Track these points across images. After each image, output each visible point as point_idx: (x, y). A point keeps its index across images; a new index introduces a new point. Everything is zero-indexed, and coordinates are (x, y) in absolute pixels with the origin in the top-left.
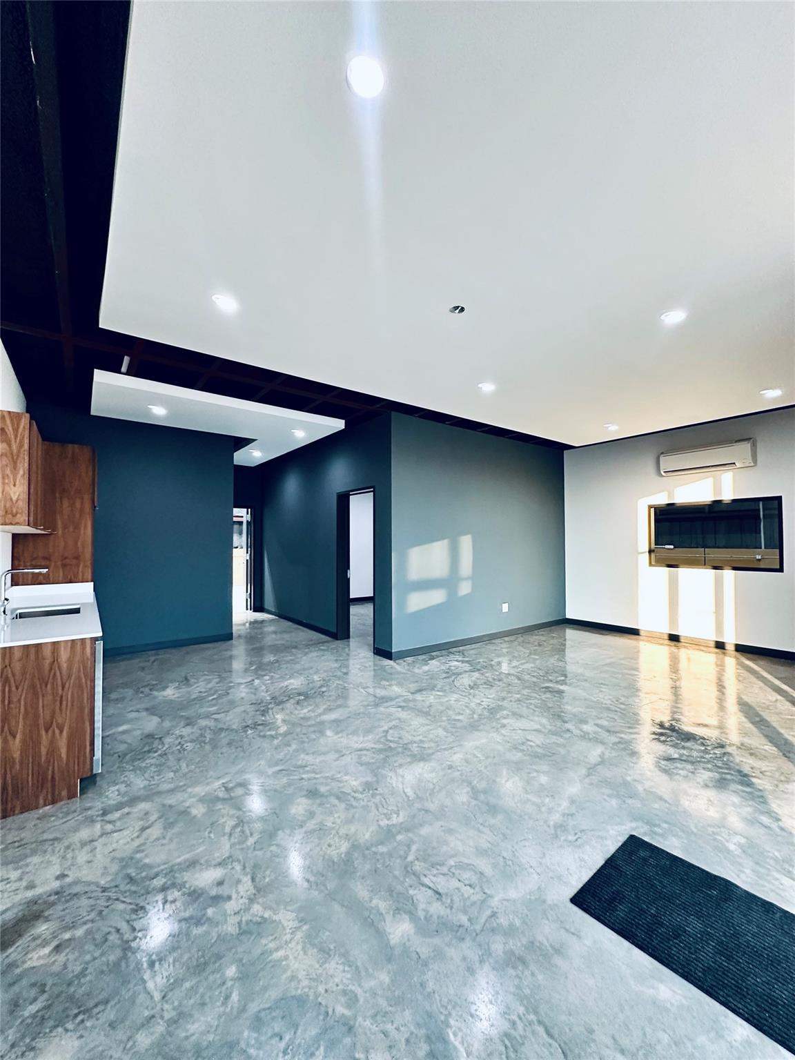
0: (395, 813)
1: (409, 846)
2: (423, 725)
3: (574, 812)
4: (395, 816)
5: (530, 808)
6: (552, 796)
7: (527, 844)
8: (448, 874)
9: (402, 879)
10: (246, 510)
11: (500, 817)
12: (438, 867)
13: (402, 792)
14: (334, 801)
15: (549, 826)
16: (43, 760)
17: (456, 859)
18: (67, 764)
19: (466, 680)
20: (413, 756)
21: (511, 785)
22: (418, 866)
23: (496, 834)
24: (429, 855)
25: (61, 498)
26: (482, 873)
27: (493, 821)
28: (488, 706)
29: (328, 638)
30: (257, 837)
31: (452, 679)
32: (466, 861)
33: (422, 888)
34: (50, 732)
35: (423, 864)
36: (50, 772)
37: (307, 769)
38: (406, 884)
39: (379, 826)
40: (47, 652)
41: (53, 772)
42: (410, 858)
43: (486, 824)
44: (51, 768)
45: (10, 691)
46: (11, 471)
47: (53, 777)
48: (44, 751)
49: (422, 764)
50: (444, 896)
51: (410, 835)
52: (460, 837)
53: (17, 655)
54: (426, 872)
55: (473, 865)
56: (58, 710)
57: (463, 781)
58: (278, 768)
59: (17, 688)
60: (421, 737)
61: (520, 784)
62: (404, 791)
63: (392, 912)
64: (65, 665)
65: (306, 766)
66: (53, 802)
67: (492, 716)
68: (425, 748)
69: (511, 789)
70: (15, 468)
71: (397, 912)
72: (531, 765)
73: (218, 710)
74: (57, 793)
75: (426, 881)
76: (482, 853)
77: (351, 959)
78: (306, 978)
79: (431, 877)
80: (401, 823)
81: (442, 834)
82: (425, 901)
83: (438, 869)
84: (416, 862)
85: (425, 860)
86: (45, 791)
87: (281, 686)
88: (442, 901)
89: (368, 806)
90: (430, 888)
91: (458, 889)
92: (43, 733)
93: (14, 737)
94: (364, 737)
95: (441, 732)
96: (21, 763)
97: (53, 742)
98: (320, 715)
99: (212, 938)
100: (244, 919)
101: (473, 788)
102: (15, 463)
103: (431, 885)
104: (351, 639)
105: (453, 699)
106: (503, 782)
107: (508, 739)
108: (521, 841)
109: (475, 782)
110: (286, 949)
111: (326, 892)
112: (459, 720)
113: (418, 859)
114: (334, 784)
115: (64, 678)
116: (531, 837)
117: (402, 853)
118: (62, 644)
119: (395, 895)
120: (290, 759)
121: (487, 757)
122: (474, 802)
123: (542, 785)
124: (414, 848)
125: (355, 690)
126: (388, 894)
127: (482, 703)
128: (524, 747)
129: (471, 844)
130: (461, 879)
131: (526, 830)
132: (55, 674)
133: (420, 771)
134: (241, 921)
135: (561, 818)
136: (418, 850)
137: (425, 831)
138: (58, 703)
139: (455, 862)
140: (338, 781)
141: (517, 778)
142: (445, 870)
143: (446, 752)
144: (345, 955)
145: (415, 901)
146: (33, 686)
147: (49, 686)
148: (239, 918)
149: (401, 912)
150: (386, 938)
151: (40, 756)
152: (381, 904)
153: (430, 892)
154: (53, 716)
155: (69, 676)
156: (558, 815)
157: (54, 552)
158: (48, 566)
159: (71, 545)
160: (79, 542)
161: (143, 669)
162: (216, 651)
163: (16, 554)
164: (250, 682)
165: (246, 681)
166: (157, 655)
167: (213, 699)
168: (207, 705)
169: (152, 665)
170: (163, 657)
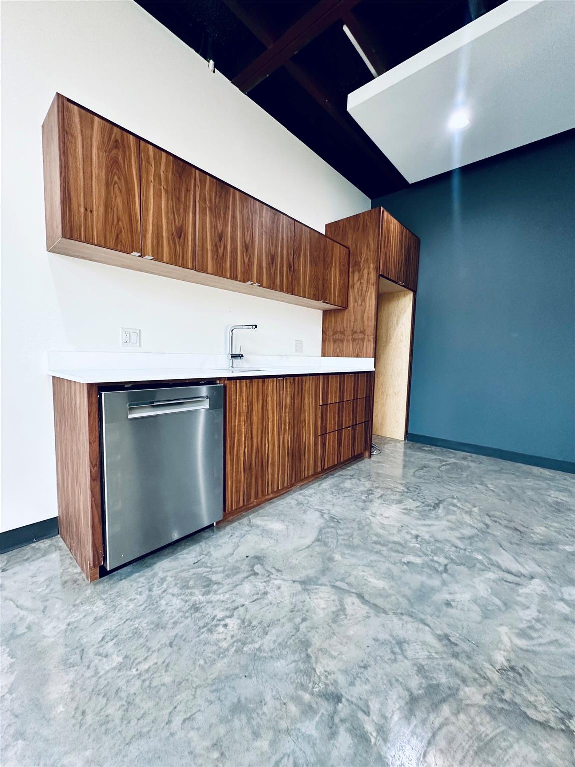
25: (353, 272)
157: (347, 327)
158: (342, 341)
159: (359, 318)
160: (363, 316)
161: (423, 467)
162: (544, 485)
163: (324, 329)
164: (518, 575)
165: (515, 567)
166: (464, 459)
167: (408, 563)
168: (384, 566)
169: (439, 468)
170: (465, 463)
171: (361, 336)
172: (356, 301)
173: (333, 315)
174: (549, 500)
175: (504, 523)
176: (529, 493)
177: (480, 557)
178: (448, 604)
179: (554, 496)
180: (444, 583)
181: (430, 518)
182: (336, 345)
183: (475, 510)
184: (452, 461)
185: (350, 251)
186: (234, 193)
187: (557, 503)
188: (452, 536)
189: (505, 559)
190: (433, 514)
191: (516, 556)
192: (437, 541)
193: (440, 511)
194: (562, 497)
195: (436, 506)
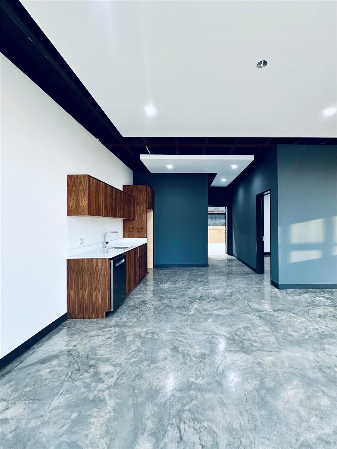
0: (202, 377)
1: (192, 400)
2: (265, 331)
3: (332, 441)
4: (201, 378)
5: (293, 418)
6: (322, 418)
7: (267, 443)
8: (197, 430)
9: (172, 417)
10: (225, 207)
11: (263, 412)
12: (196, 422)
13: (217, 366)
14: (180, 356)
15: (297, 440)
16: (94, 302)
17: (210, 424)
18: (101, 304)
19: (320, 311)
20: (242, 348)
21: (293, 394)
22: (186, 415)
23: (250, 422)
24: (198, 412)
25: (137, 206)
26: (217, 443)
27: (256, 412)
28: (322, 332)
29: (253, 272)
30: (136, 359)
31: (309, 308)
32: (215, 429)
33: (176, 429)
34: (96, 291)
35: (190, 415)
36: (96, 306)
37: (184, 335)
38: (171, 422)
39: (188, 380)
40: (95, 262)
41: (97, 307)
42: (186, 408)
43: (249, 412)
44: (96, 305)
45: (84, 275)
46: (83, 196)
47: (97, 308)
48: (94, 299)
49: (242, 355)
50: (182, 442)
51: (199, 394)
52: (225, 411)
53: (86, 262)
54: (187, 421)
55: (217, 434)
56: (98, 284)
57: (260, 376)
58: (173, 331)
59: (86, 274)
60: (256, 338)
61: (302, 396)
62: (218, 366)
63: (150, 433)
64: (100, 268)
65: (184, 334)
66: (97, 318)
67: (320, 339)
68: (253, 345)
69: (290, 397)
70: (84, 194)
71: (152, 434)
72: (323, 386)
73: (176, 297)
74: (98, 315)
75: (182, 426)
76: (230, 429)
77: (112, 445)
78: (90, 440)
79: (187, 425)
80: (201, 384)
81: (217, 403)
82: (170, 438)
83: (194, 423)
84: (187, 412)
85: (193, 413)
86: (94, 313)
87: (209, 292)
88: (179, 444)
89: (193, 367)
90: (180, 432)
91: (194, 443)
92: (94, 291)
93: (86, 291)
94: (225, 328)
95: (273, 339)
96: (88, 301)
97: (97, 295)
98: (214, 310)
99: (83, 396)
100: (99, 395)
101: (262, 383)
102: (84, 193)
103: (182, 431)
104: (265, 274)
105: (299, 321)
106: (288, 389)
107: (319, 360)
108: (265, 438)
109: (267, 380)
110: (98, 419)
111: (135, 402)
112: (291, 335)
113: (189, 411)
114: (189, 348)
115: (100, 272)
116: (274, 440)
117: (185, 401)
118: (99, 259)
119: (160, 423)
120: (181, 328)
121: (291, 367)
122: (255, 393)
123: (320, 405)
124: (194, 402)
125: (243, 302)
126: (158, 421)
127: (319, 329)
128: (328, 371)
129: (228, 419)
130: (201, 438)
131: (275, 433)
132: (97, 271)
133: (238, 358)
134: (97, 395)
135: (314, 440)
136: (194, 405)
137: (208, 396)
138: (98, 282)
139: (208, 426)
140: (192, 347)
141: (302, 390)
142: (198, 426)
143: (265, 353)
144: (112, 440)
145: (166, 435)
146: (90, 274)
147: (95, 275)
148: (97, 393)
149: (154, 436)
150: (134, 445)
151: (93, 300)
152: (150, 425)
153: (178, 435)
154: (97, 286)
155: (101, 272)
156: (313, 436)
157: (135, 226)
158: (133, 232)
159: (140, 223)
160: (142, 223)
161: (166, 274)
162: (197, 271)
163: (124, 227)
164: (198, 287)
165: (197, 286)
166: (176, 269)
167: (178, 292)
168: (173, 294)
169: (170, 273)
170: (177, 270)
171: (141, 230)
172: (138, 217)
173: (128, 221)
174: (200, 274)
175: (192, 280)
176: (195, 273)
177: (190, 287)
178: (188, 294)
179: (200, 273)
180: (186, 292)
181: (176, 284)
182: (130, 233)
183: (185, 280)
184: (172, 270)
185: (135, 198)
186: (109, 187)
187: (201, 274)
188: (183, 285)
189: (195, 286)
190: (176, 283)
191: (196, 284)
192: (181, 287)
193: (178, 282)
194: (202, 273)
195: (176, 281)
